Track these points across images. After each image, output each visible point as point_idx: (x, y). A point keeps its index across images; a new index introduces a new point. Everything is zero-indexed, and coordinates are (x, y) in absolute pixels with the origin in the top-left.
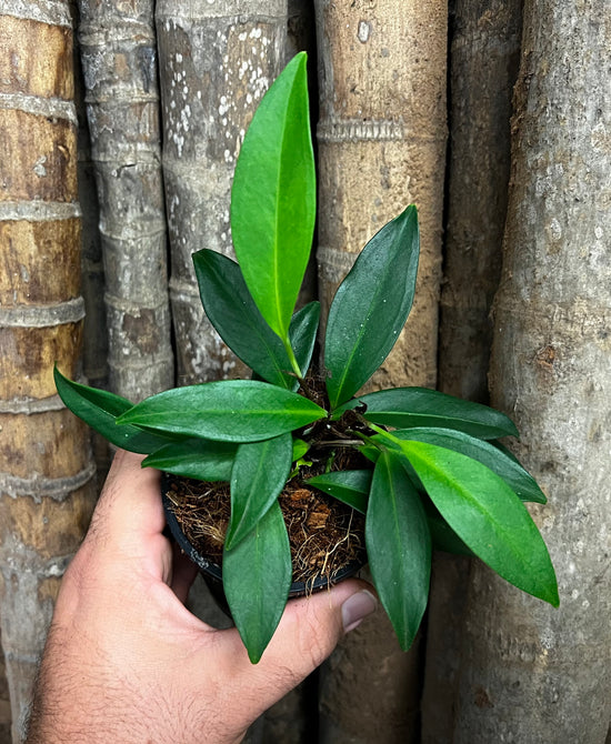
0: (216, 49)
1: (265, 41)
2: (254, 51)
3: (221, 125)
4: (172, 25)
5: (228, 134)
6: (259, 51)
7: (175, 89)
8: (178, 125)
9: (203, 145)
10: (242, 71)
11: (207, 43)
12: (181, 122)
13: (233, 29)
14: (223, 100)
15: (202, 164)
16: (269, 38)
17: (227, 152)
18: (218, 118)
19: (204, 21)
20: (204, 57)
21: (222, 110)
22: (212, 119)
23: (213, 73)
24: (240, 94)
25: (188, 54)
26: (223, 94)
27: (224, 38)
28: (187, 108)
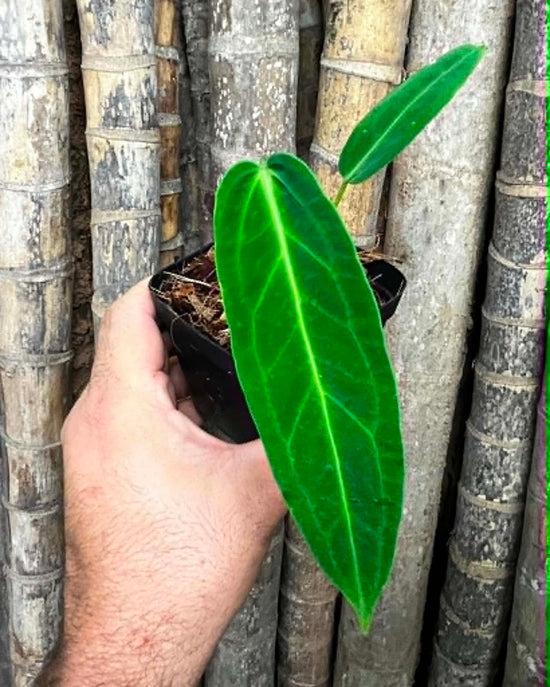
0: (251, 75)
1: (285, 70)
2: (277, 76)
3: (253, 125)
4: (220, 57)
5: (259, 132)
6: (280, 76)
7: (222, 101)
8: (224, 127)
9: (241, 139)
10: (268, 91)
11: (245, 71)
12: (225, 123)
13: (263, 61)
14: (256, 109)
15: (240, 153)
16: (287, 67)
17: (258, 145)
18: (252, 122)
19: (242, 57)
20: (242, 79)
21: (255, 116)
22: (248, 122)
23: (249, 91)
24: (267, 105)
25: (231, 78)
26: (256, 105)
27: (256, 67)
28: (230, 114)
